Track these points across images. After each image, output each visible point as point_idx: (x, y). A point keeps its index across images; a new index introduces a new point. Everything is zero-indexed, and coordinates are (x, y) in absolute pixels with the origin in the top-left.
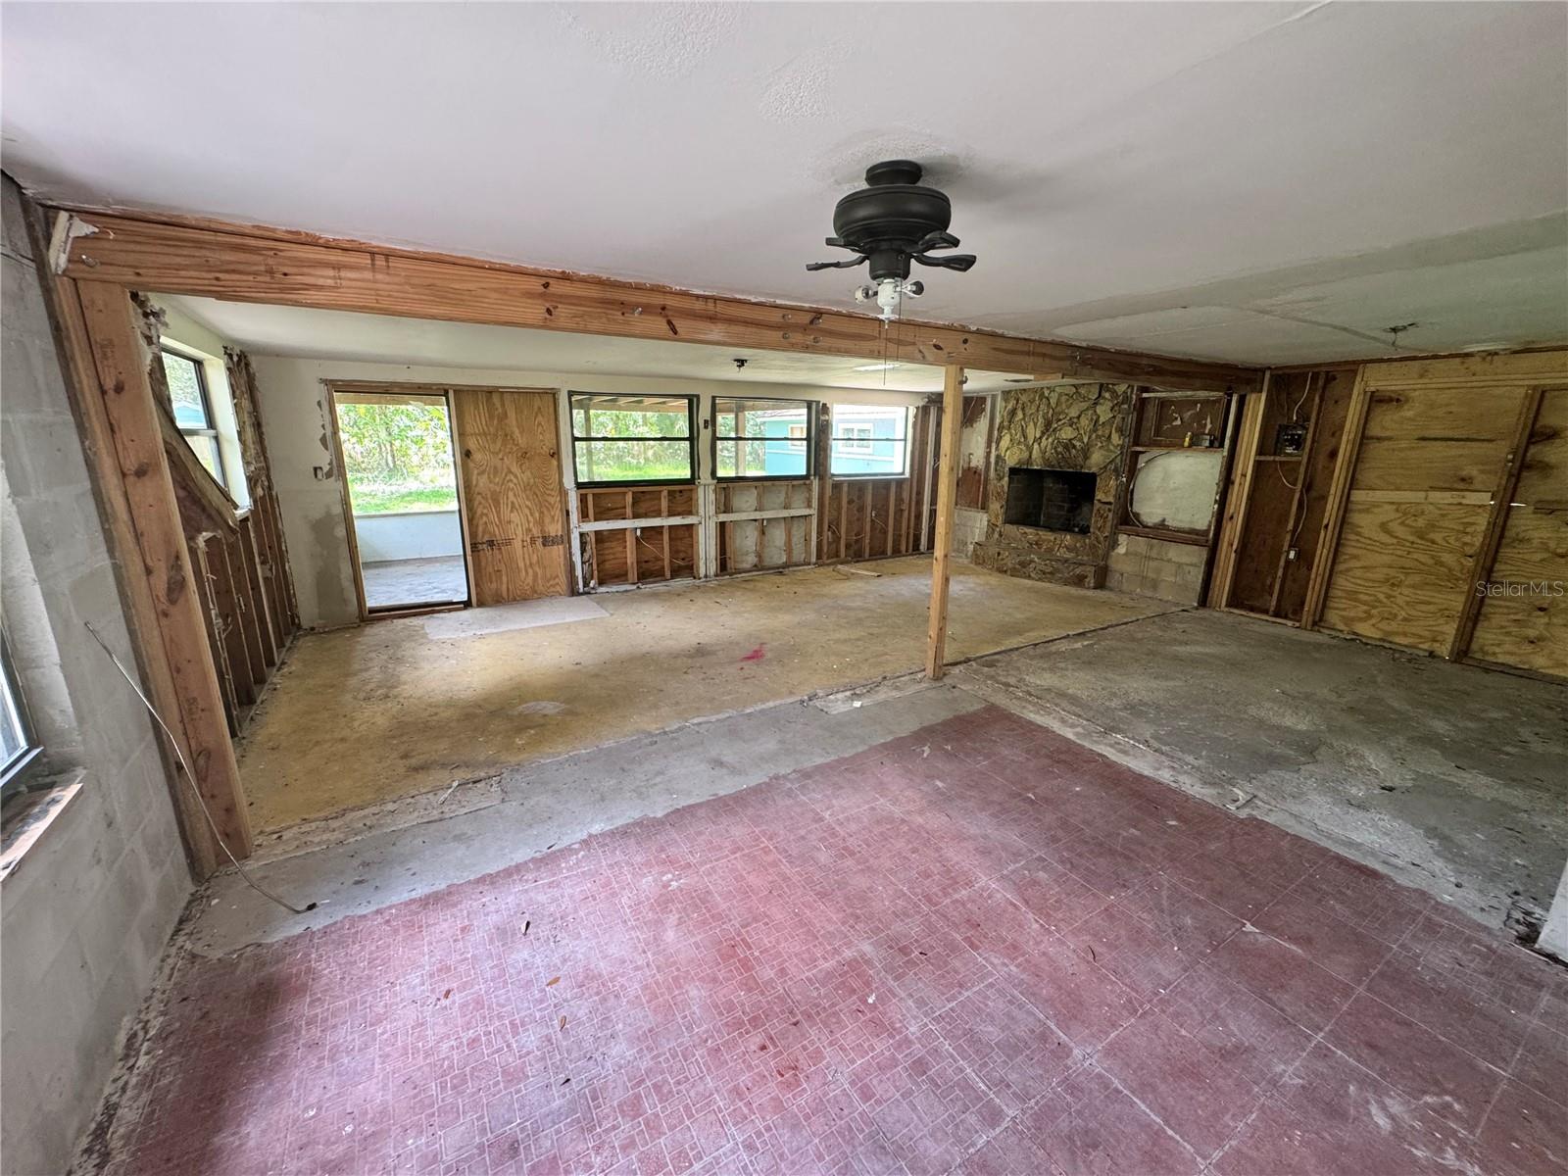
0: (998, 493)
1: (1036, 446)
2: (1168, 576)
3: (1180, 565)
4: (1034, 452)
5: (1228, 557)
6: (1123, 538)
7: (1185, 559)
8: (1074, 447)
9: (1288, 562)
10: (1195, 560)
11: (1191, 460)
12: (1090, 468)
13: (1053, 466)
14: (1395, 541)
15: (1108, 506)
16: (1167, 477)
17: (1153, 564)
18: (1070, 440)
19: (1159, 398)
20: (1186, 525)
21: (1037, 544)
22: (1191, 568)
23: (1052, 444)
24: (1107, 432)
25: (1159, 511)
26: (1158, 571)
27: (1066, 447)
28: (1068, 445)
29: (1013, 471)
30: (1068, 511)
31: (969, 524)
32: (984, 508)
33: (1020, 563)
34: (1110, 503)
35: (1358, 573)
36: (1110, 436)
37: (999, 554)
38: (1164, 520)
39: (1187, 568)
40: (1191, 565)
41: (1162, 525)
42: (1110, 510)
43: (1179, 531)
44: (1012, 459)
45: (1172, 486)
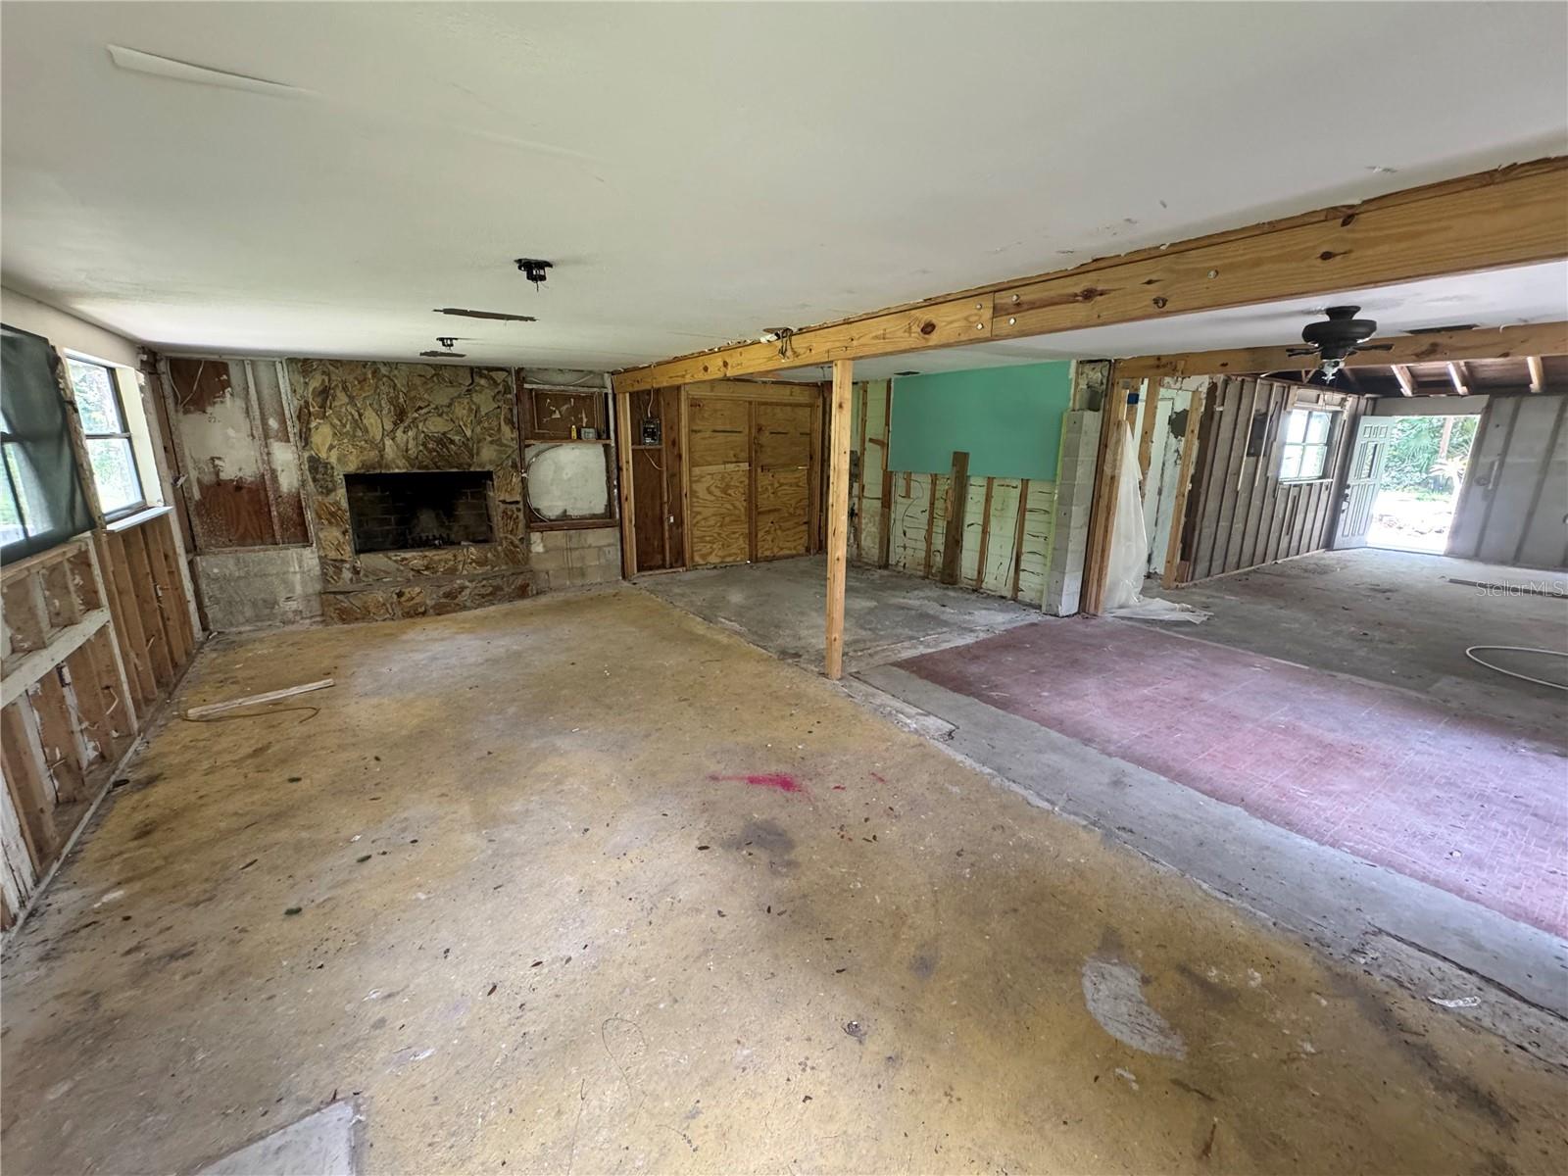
0: (333, 514)
1: (388, 442)
2: (592, 562)
3: (600, 548)
4: (388, 450)
5: (630, 532)
6: (536, 537)
7: (603, 542)
8: (452, 442)
9: (671, 525)
10: (612, 541)
11: (577, 452)
12: (481, 465)
13: (426, 467)
14: (713, 498)
15: (514, 507)
16: (559, 468)
17: (576, 554)
18: (444, 434)
19: (536, 390)
20: (586, 512)
21: (427, 568)
22: (610, 548)
23: (415, 438)
24: (495, 423)
25: (560, 503)
26: (583, 558)
27: (439, 442)
28: (443, 441)
29: (351, 480)
30: (399, 523)
31: (272, 570)
32: (304, 539)
33: (447, 595)
34: (517, 502)
35: (703, 523)
36: (499, 430)
37: (400, 595)
38: (565, 511)
39: (606, 549)
40: (609, 545)
41: (565, 516)
42: (519, 510)
43: (583, 518)
44: (346, 460)
45: (565, 477)
